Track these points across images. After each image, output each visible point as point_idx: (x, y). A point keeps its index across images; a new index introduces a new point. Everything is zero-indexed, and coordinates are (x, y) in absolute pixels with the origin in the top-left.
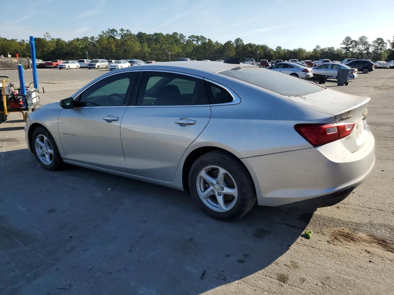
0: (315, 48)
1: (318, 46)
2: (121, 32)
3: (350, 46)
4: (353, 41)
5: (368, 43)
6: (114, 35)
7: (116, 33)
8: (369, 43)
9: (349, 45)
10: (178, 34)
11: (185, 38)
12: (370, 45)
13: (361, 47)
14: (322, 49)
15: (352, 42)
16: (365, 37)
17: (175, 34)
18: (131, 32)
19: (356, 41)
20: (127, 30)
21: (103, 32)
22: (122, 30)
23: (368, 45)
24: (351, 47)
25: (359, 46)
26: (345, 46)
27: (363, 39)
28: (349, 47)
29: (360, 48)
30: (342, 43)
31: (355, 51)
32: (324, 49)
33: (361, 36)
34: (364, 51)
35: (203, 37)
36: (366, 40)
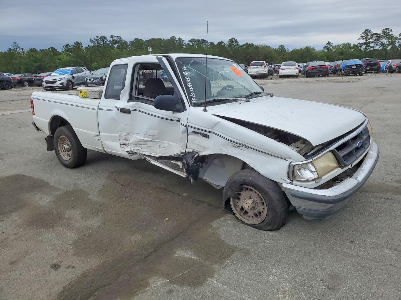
0: (327, 45)
1: (329, 42)
2: (111, 39)
3: (371, 40)
4: (374, 34)
5: (393, 37)
6: (104, 42)
7: (106, 40)
8: (395, 37)
9: (369, 39)
10: (176, 38)
11: (184, 42)
12: (396, 38)
13: (385, 41)
14: (335, 46)
15: (372, 35)
16: (389, 29)
17: (173, 38)
18: (121, 38)
19: (378, 34)
20: (118, 37)
21: (91, 40)
22: (112, 37)
23: (393, 39)
24: (372, 42)
25: (382, 41)
26: (363, 41)
27: (387, 31)
28: (369, 42)
29: (384, 43)
30: (360, 37)
31: (377, 47)
32: (337, 46)
33: (385, 28)
34: (389, 45)
35: (205, 40)
36: (391, 33)
